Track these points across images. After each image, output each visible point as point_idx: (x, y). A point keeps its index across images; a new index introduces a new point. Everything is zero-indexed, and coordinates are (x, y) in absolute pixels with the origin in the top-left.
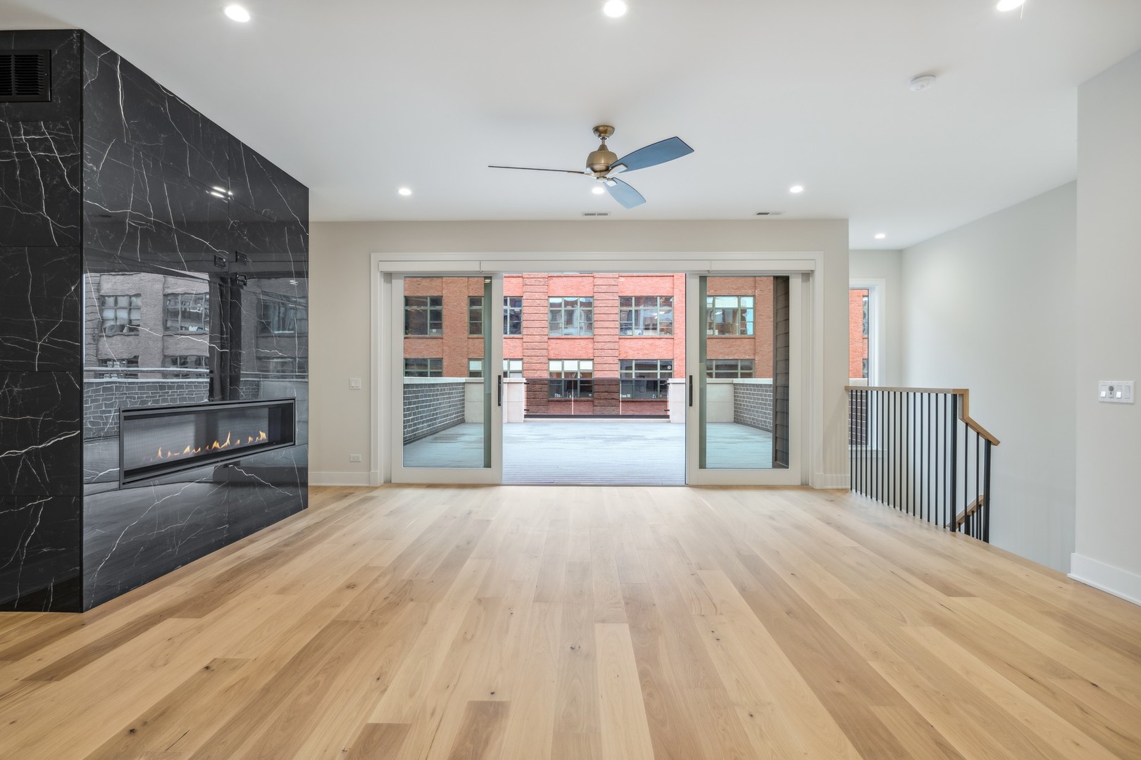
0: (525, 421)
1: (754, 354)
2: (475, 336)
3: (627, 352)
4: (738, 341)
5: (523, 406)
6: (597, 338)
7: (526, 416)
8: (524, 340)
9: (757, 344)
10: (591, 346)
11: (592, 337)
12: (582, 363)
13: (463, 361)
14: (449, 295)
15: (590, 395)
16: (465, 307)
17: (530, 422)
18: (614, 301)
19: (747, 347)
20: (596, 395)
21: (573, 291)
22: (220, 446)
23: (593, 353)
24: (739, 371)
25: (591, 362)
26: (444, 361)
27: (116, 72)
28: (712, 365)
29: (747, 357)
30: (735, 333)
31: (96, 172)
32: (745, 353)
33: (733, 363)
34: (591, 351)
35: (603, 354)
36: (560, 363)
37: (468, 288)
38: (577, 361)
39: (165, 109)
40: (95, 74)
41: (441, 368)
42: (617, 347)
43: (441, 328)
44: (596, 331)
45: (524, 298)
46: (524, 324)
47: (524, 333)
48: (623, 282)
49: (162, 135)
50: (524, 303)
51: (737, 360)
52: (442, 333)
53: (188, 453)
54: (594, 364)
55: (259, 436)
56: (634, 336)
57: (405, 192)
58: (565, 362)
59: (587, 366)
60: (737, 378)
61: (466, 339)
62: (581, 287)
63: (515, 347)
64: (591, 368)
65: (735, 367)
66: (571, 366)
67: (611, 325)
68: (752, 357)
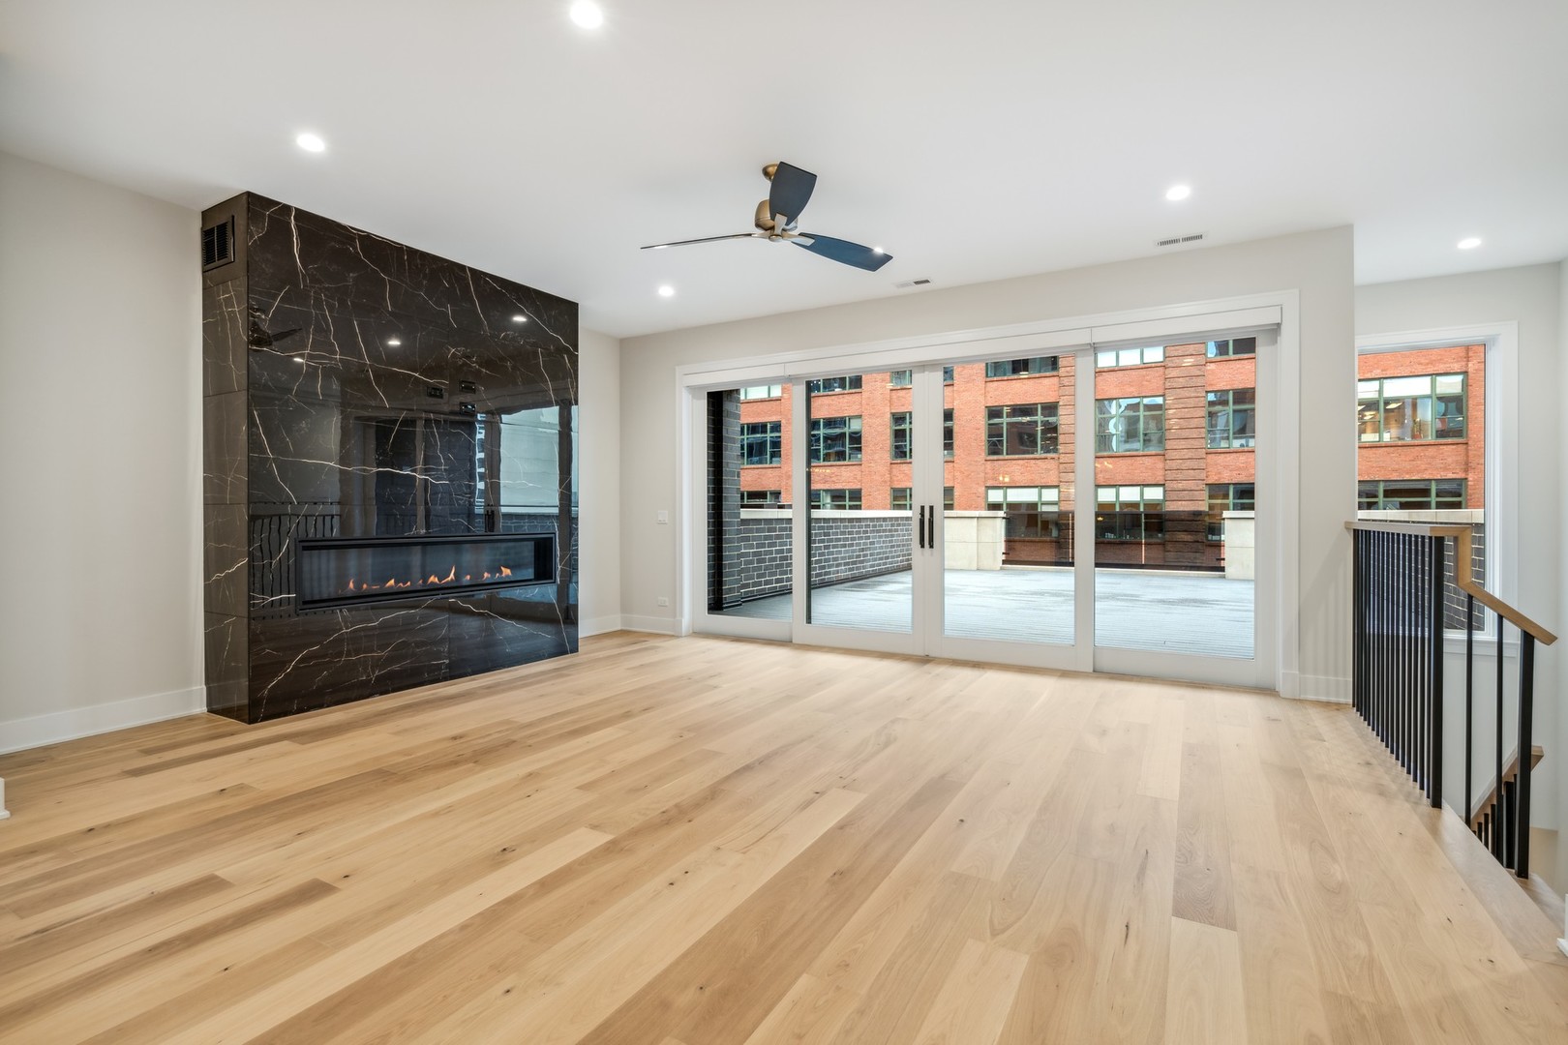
0: (1001, 569)
1: (1466, 471)
2: (995, 457)
3: (1220, 473)
4: (1431, 449)
5: (1002, 548)
6: (1170, 454)
7: (1004, 562)
8: (1061, 461)
9: (1470, 453)
10: (1160, 465)
11: (1162, 452)
12: (1146, 489)
13: (980, 490)
14: (962, 407)
15: (1160, 535)
16: (981, 421)
17: (1008, 570)
18: (1197, 399)
19: (1450, 460)
20: (1168, 536)
21: (1132, 389)
22: (440, 581)
23: (1164, 475)
24: (1433, 499)
25: (1161, 489)
26: (955, 490)
27: (290, 223)
28: (1377, 491)
29: (1450, 476)
30: (1426, 436)
31: (265, 320)
32: (1445, 469)
33: (1421, 486)
34: (1161, 473)
35: (1180, 476)
36: (1113, 490)
37: (985, 396)
38: (1139, 488)
39: (355, 248)
40: (263, 229)
41: (952, 500)
42: (1203, 466)
43: (952, 449)
44: (1169, 444)
45: (1061, 403)
46: (1061, 439)
47: (1061, 451)
48: (1212, 370)
49: (351, 275)
50: (1061, 411)
51: (1430, 480)
52: (953, 455)
53: (391, 587)
54: (1165, 491)
55: (501, 572)
56: (1232, 450)
57: (666, 291)
58: (1121, 489)
59: (1154, 494)
60: (1430, 508)
61: (984, 462)
62: (1145, 383)
63: (1049, 470)
64: (1161, 498)
65: (1426, 492)
66: (1130, 495)
67: (1194, 434)
68: (1463, 476)
